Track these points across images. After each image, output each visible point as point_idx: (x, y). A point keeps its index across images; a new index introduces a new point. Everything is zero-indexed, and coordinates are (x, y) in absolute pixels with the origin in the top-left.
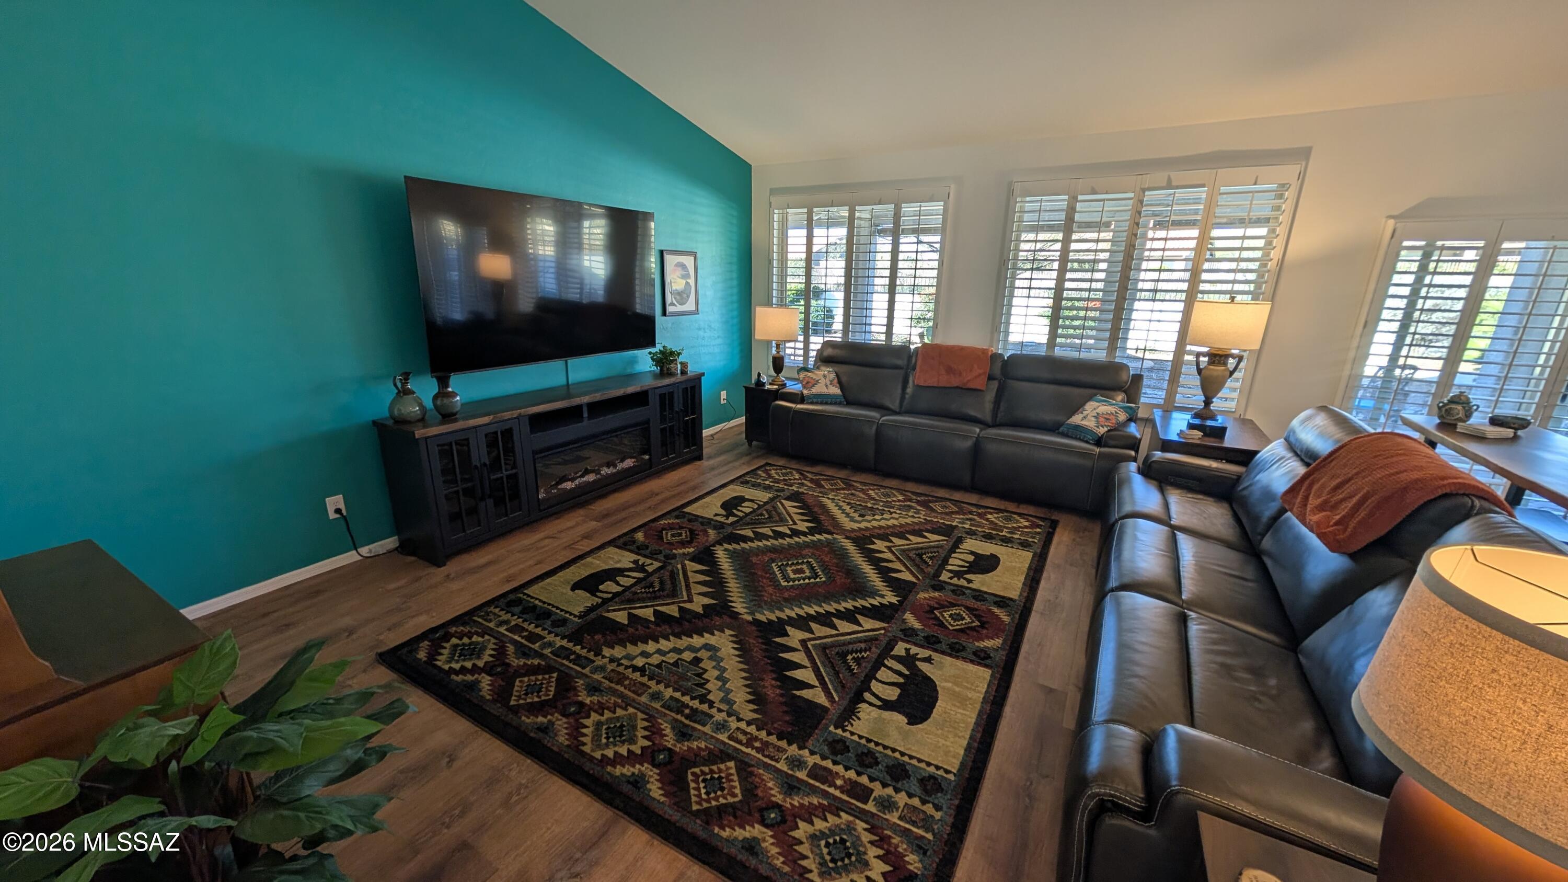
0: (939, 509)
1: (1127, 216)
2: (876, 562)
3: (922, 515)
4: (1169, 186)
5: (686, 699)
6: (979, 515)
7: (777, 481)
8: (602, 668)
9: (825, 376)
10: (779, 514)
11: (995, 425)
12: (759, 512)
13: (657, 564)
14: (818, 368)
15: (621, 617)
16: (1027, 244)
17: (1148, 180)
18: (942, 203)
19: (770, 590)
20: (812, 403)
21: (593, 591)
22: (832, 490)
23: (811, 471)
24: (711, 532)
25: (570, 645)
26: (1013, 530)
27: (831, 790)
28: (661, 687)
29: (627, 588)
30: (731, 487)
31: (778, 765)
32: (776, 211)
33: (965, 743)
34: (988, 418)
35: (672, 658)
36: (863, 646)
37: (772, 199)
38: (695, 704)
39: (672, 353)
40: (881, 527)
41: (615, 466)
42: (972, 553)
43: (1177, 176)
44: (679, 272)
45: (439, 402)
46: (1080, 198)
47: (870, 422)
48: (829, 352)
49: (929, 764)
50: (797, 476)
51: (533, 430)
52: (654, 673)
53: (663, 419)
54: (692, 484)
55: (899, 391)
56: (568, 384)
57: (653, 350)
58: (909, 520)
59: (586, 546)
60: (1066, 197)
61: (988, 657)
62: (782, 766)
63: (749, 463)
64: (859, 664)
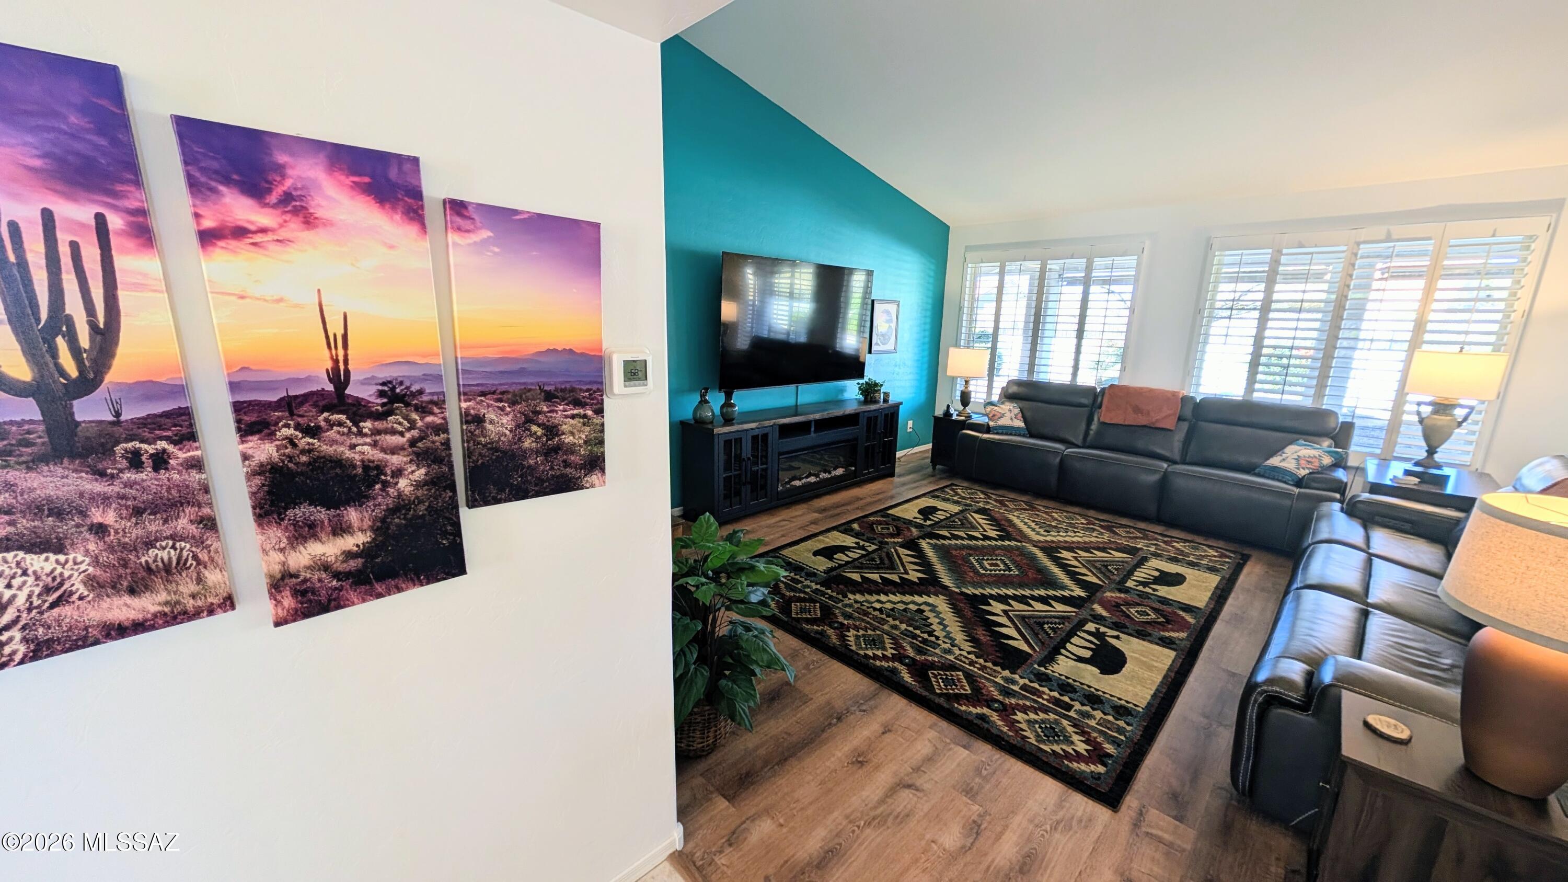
0: (1124, 534)
1: (1340, 267)
2: (1064, 567)
3: (1106, 536)
4: (1389, 239)
5: (918, 632)
6: (1165, 542)
7: (963, 498)
8: (851, 606)
9: (1010, 410)
10: (970, 523)
11: (1184, 462)
12: (952, 519)
13: (874, 547)
14: (1003, 403)
15: (856, 577)
16: (1225, 292)
17: (1363, 234)
18: (1136, 257)
19: (971, 574)
20: (997, 433)
21: (831, 558)
22: (1017, 510)
23: (994, 494)
24: (913, 529)
25: (823, 589)
26: (1202, 557)
27: (1040, 700)
28: (897, 622)
29: (855, 560)
30: (923, 499)
31: (996, 680)
32: (970, 265)
33: (1152, 692)
34: (1177, 457)
35: (901, 607)
36: (1057, 620)
37: (968, 255)
38: (926, 636)
39: (876, 385)
40: (1066, 542)
41: (830, 473)
42: (1157, 570)
43: (1397, 230)
44: (885, 317)
45: (725, 410)
46: (1285, 251)
47: (1055, 453)
48: (1014, 389)
49: (1120, 699)
50: (982, 496)
51: (781, 437)
52: (892, 613)
53: (868, 439)
54: (890, 494)
55: (1083, 426)
56: (796, 405)
57: (861, 381)
58: (1093, 539)
59: (814, 529)
60: (1270, 251)
61: (1174, 643)
62: (998, 680)
63: (934, 483)
64: (1055, 632)
